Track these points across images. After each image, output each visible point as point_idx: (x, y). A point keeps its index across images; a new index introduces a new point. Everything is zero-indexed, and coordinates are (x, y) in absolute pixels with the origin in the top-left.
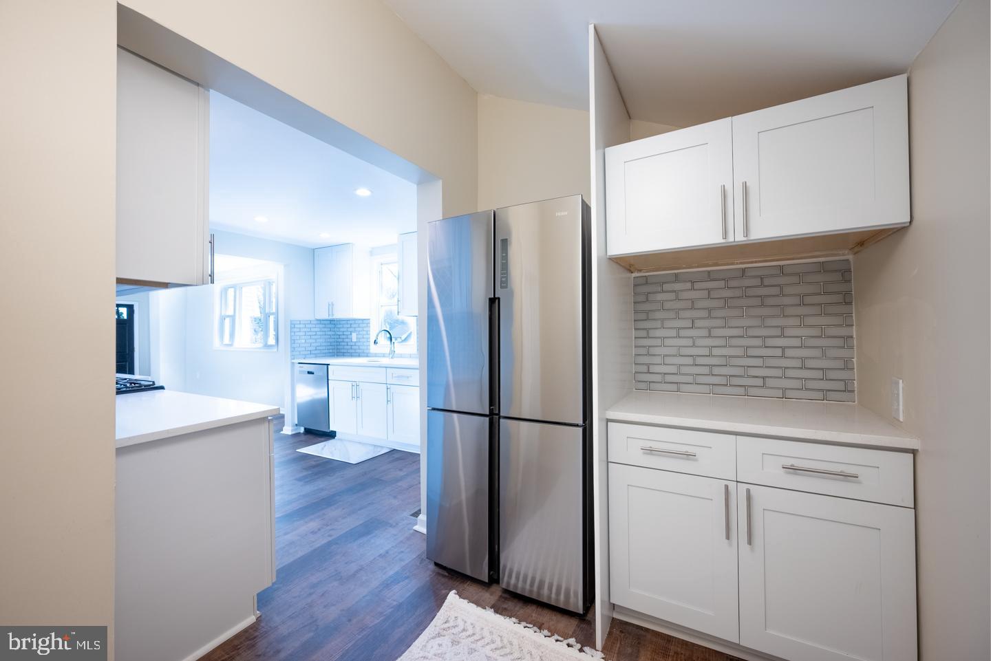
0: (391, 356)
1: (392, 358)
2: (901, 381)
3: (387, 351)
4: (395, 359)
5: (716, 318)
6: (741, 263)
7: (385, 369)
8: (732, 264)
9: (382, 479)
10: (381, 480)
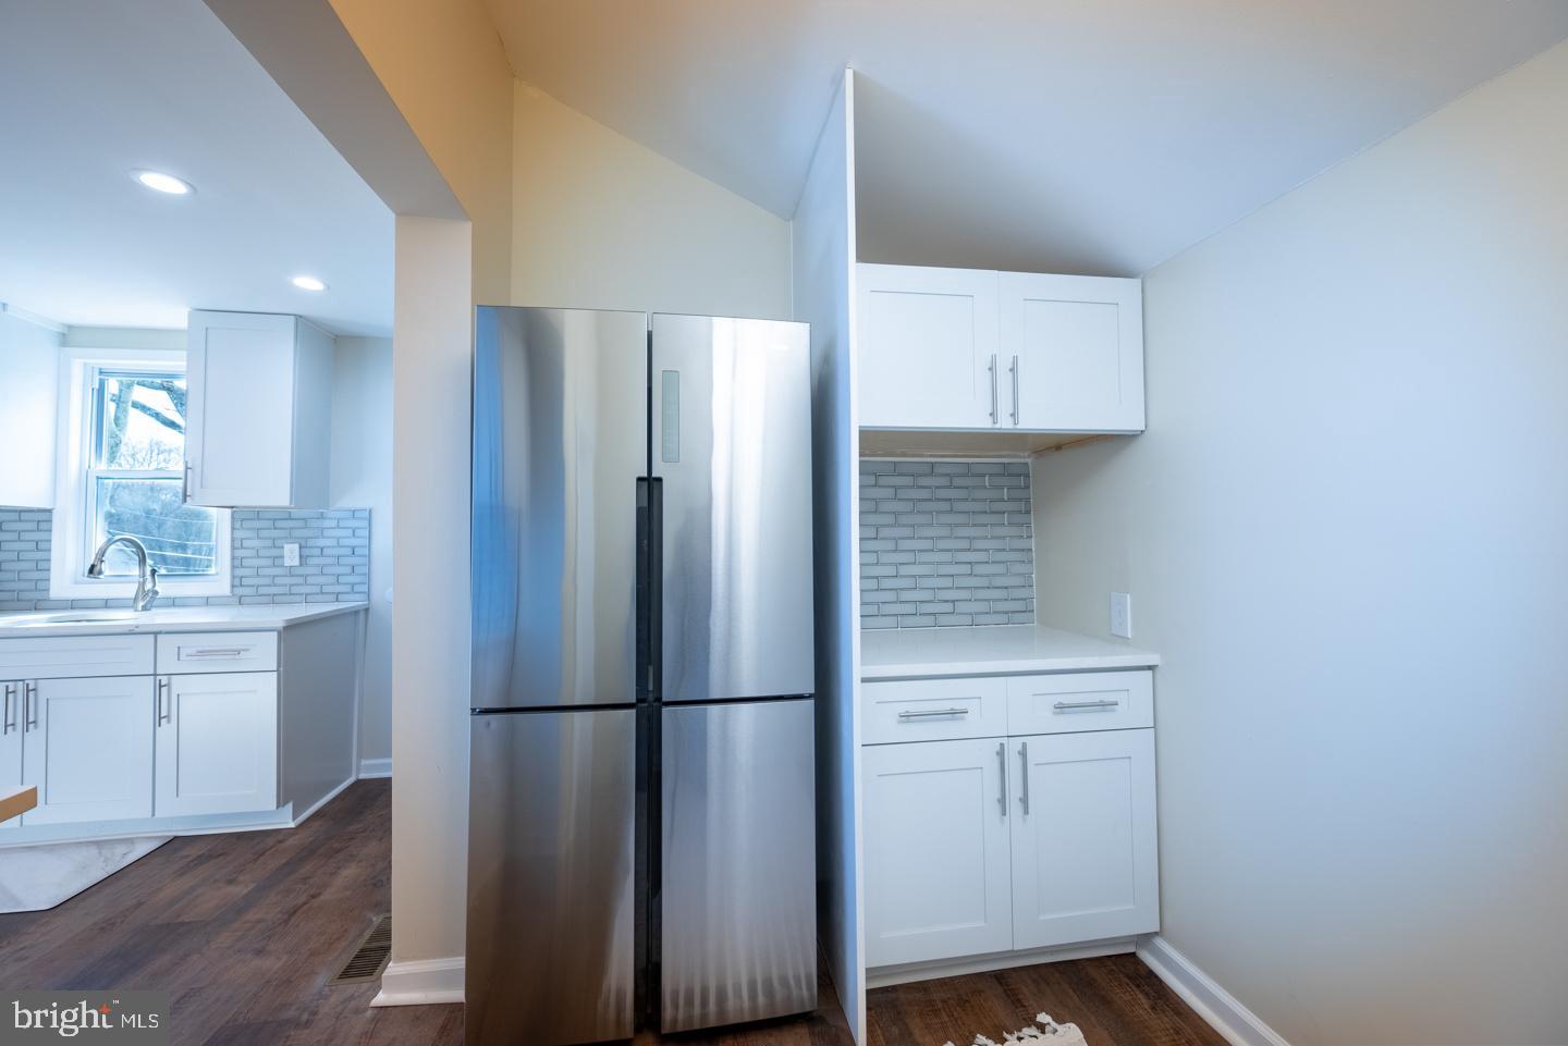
0: (141, 604)
1: (145, 608)
2: (1128, 596)
3: (130, 590)
4: (154, 610)
5: (904, 526)
6: (931, 456)
7: (152, 637)
8: (922, 456)
9: (185, 918)
10: (182, 924)
